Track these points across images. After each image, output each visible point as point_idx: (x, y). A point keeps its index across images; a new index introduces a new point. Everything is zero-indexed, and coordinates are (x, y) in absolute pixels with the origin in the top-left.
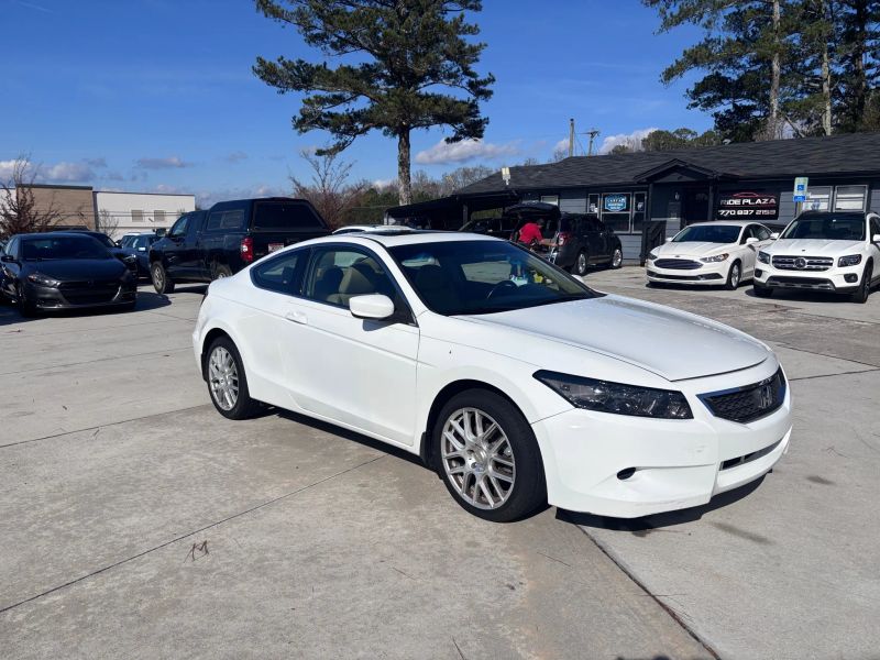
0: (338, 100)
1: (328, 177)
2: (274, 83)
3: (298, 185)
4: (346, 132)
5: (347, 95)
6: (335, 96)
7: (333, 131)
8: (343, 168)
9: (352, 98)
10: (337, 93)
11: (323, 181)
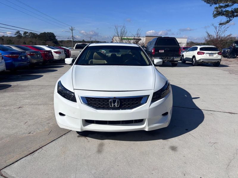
0: (227, 6)
1: (219, 32)
2: (209, 3)
3: (208, 34)
4: (231, 17)
5: (230, 4)
6: (226, 5)
7: (227, 17)
8: (225, 28)
9: (232, 5)
10: (227, 4)
11: (217, 33)
